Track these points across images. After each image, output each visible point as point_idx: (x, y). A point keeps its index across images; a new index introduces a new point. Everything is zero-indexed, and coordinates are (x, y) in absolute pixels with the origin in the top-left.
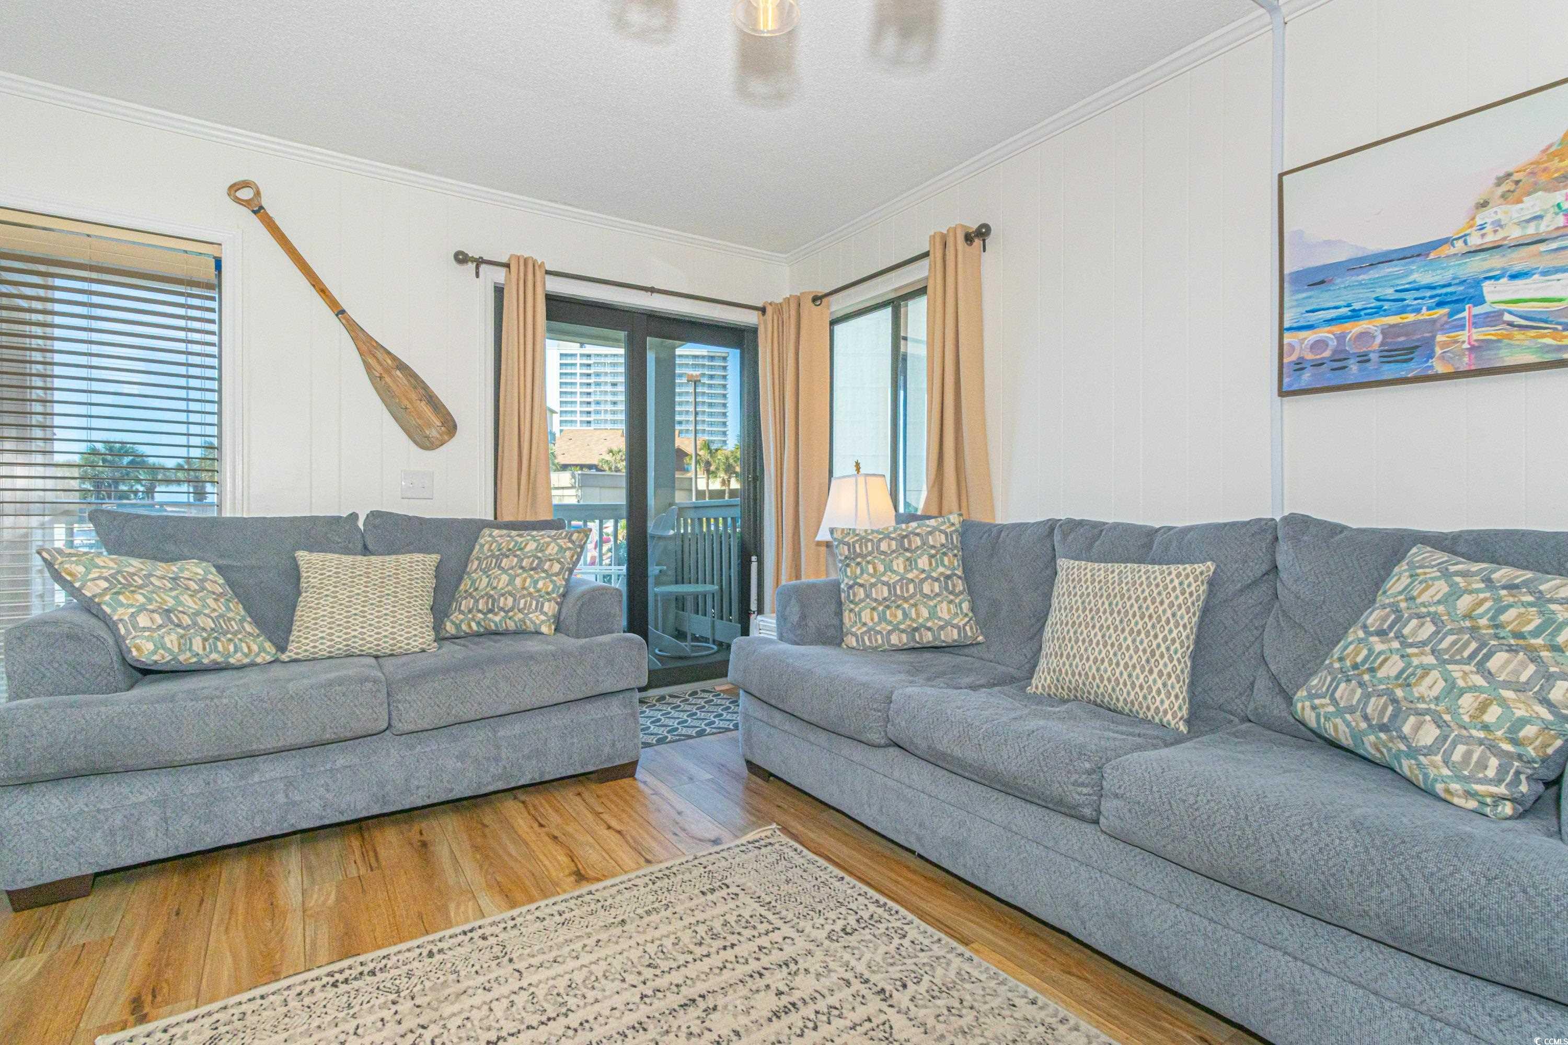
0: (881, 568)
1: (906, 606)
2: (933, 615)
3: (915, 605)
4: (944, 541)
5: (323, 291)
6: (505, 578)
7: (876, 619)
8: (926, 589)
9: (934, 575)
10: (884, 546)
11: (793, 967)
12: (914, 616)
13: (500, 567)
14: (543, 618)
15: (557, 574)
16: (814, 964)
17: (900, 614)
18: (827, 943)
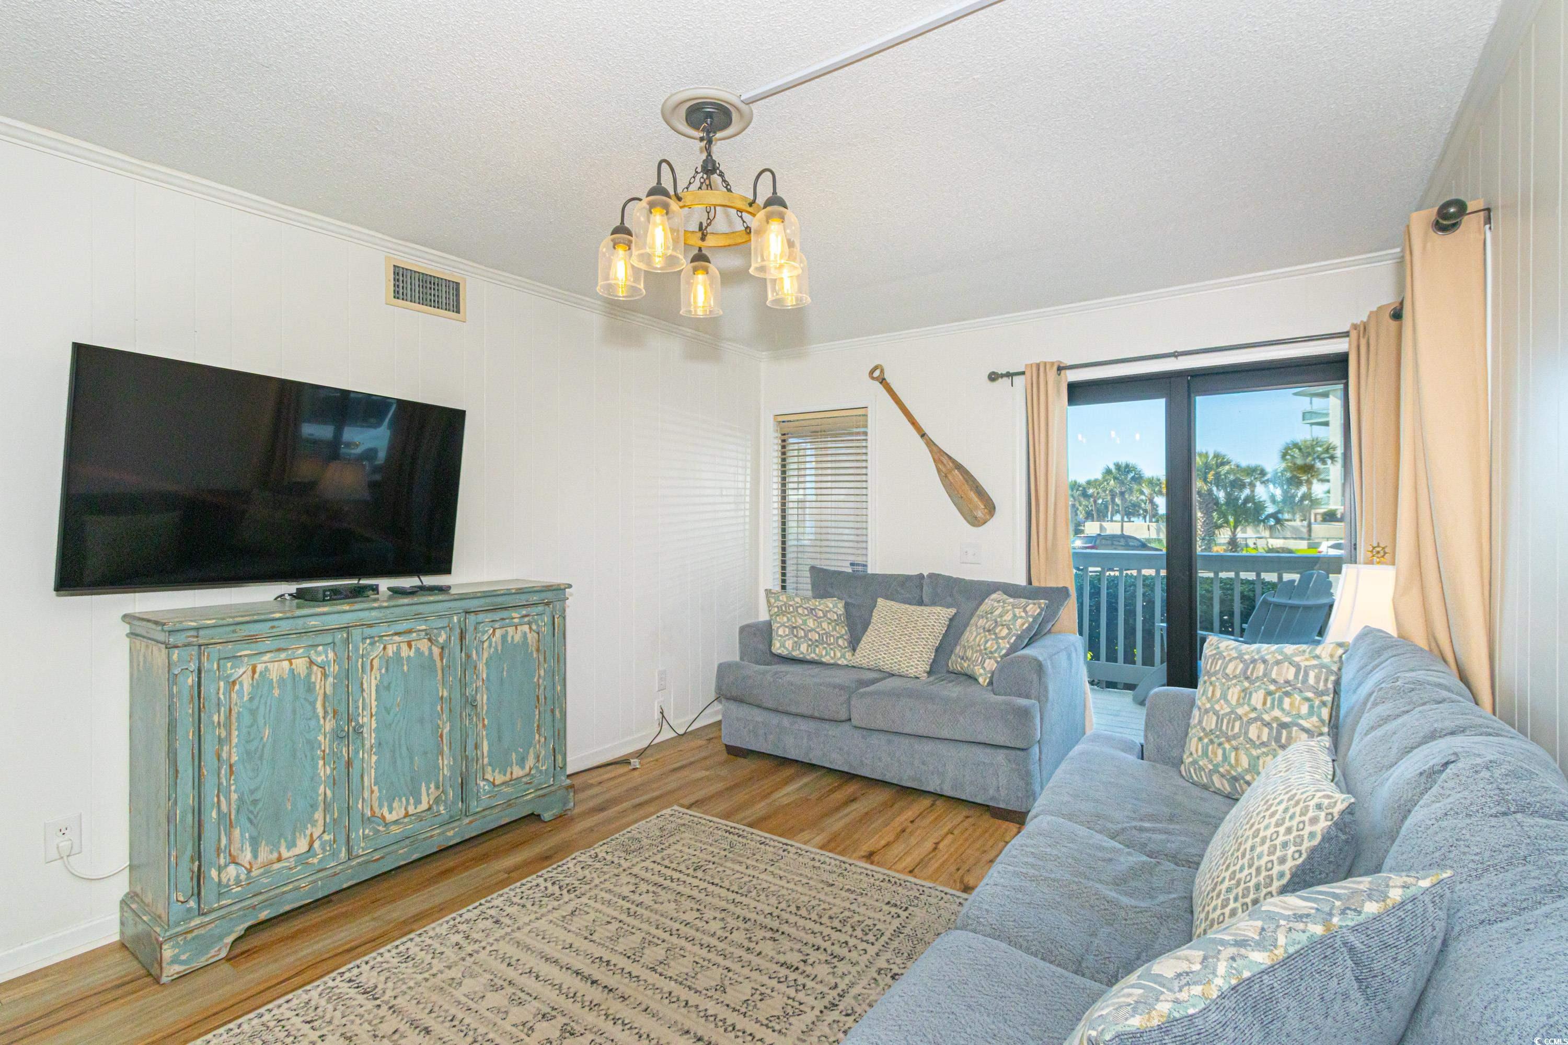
1: (1227, 746)
5: (914, 423)
9: (1266, 717)
12: (1233, 761)
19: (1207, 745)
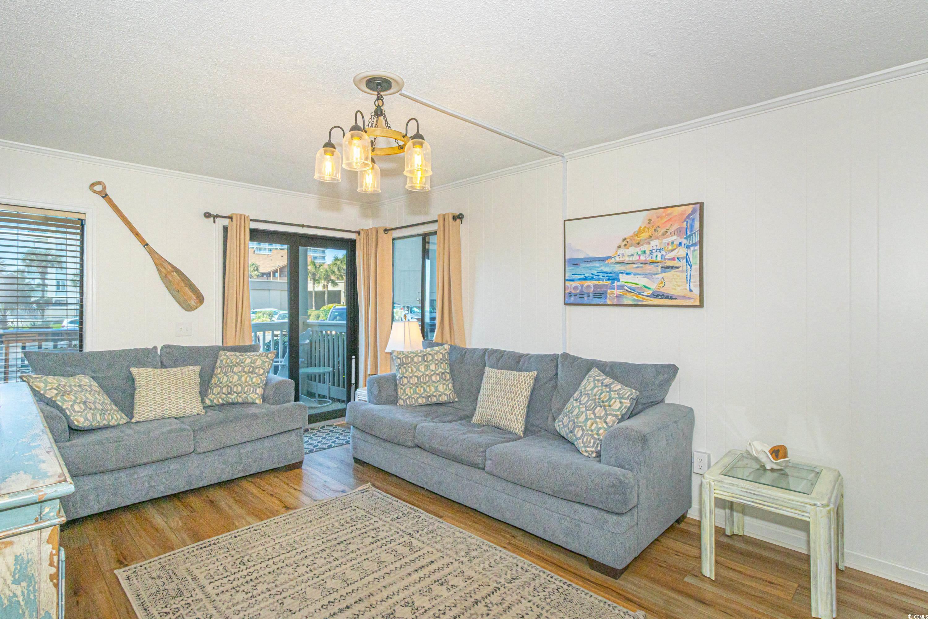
0: (415, 370)
1: (425, 386)
2: (436, 389)
3: (429, 386)
4: (441, 357)
5: (137, 235)
6: (236, 377)
7: (412, 392)
8: (434, 378)
9: (437, 372)
10: (416, 360)
11: (378, 530)
12: (428, 390)
13: (233, 372)
14: (256, 396)
15: (262, 375)
16: (386, 528)
17: (422, 390)
18: (391, 522)
19: (415, 389)
